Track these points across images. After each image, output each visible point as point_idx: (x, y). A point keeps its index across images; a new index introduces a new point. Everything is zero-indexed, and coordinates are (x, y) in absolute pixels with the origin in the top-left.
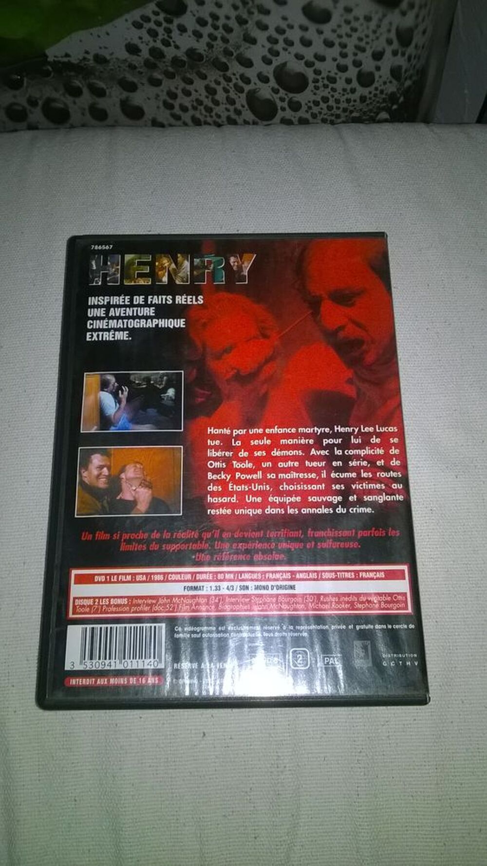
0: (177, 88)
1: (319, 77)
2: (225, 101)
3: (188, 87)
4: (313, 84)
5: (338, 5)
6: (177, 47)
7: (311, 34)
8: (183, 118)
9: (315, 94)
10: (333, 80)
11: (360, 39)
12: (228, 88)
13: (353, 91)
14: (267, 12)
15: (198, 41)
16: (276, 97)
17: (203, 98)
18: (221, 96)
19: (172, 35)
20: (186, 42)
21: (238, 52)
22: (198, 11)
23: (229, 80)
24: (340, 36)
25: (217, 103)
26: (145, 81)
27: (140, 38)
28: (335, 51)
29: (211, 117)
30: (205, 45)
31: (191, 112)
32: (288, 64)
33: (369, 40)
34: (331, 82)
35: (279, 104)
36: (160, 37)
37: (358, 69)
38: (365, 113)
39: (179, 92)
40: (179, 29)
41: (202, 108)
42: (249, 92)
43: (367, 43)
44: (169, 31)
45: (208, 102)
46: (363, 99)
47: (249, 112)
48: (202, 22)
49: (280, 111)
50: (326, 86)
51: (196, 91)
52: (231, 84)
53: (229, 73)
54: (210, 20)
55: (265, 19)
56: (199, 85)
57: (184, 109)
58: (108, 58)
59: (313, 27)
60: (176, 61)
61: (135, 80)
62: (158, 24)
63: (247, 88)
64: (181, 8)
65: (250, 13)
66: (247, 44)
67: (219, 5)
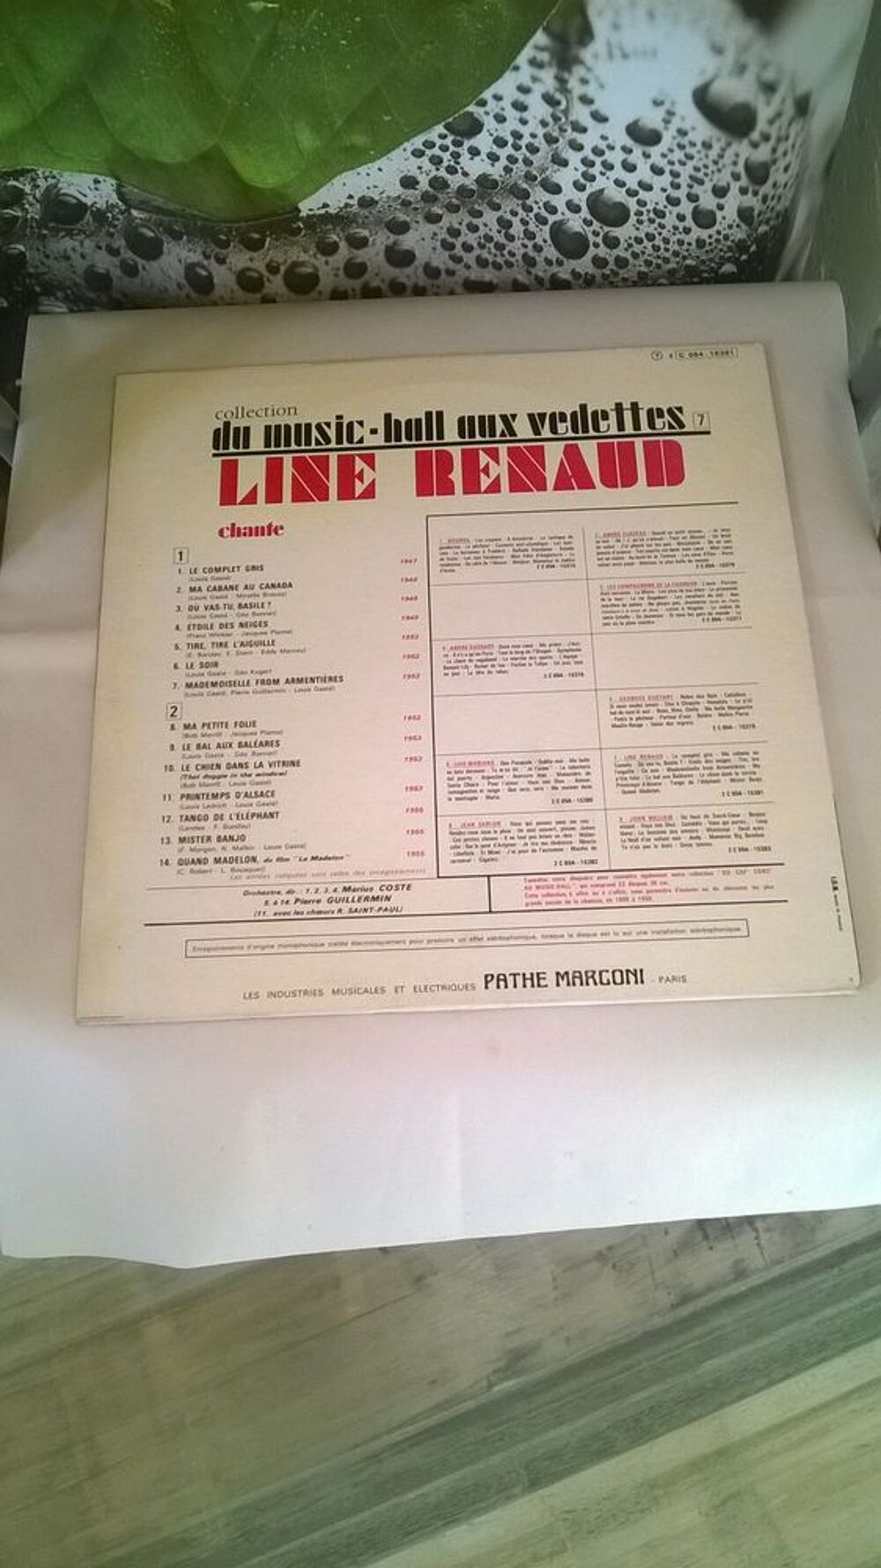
0: (460, 224)
1: (644, 210)
2: (522, 236)
3: (475, 221)
4: (635, 218)
5: (670, 126)
7: (636, 157)
8: (465, 259)
9: (638, 229)
11: (697, 169)
12: (528, 219)
13: (687, 231)
14: (584, 130)
15: (493, 165)
16: (589, 230)
17: (494, 234)
18: (517, 229)
21: (543, 176)
22: (496, 130)
24: (671, 163)
25: (511, 238)
26: (420, 218)
28: (666, 179)
29: (503, 255)
30: (501, 169)
31: (477, 252)
32: (606, 192)
33: (709, 171)
34: (659, 217)
35: (591, 238)
37: (694, 205)
38: (703, 262)
39: (464, 229)
40: (470, 153)
41: (492, 245)
42: (555, 223)
43: (706, 174)
45: (501, 239)
46: (700, 243)
47: (553, 248)
48: (500, 142)
49: (592, 248)
51: (486, 225)
53: (529, 202)
54: (510, 140)
55: (580, 138)
56: (490, 217)
57: (467, 248)
59: (638, 151)
61: (408, 219)
64: (475, 127)
65: (562, 130)
66: (556, 167)
67: (524, 122)
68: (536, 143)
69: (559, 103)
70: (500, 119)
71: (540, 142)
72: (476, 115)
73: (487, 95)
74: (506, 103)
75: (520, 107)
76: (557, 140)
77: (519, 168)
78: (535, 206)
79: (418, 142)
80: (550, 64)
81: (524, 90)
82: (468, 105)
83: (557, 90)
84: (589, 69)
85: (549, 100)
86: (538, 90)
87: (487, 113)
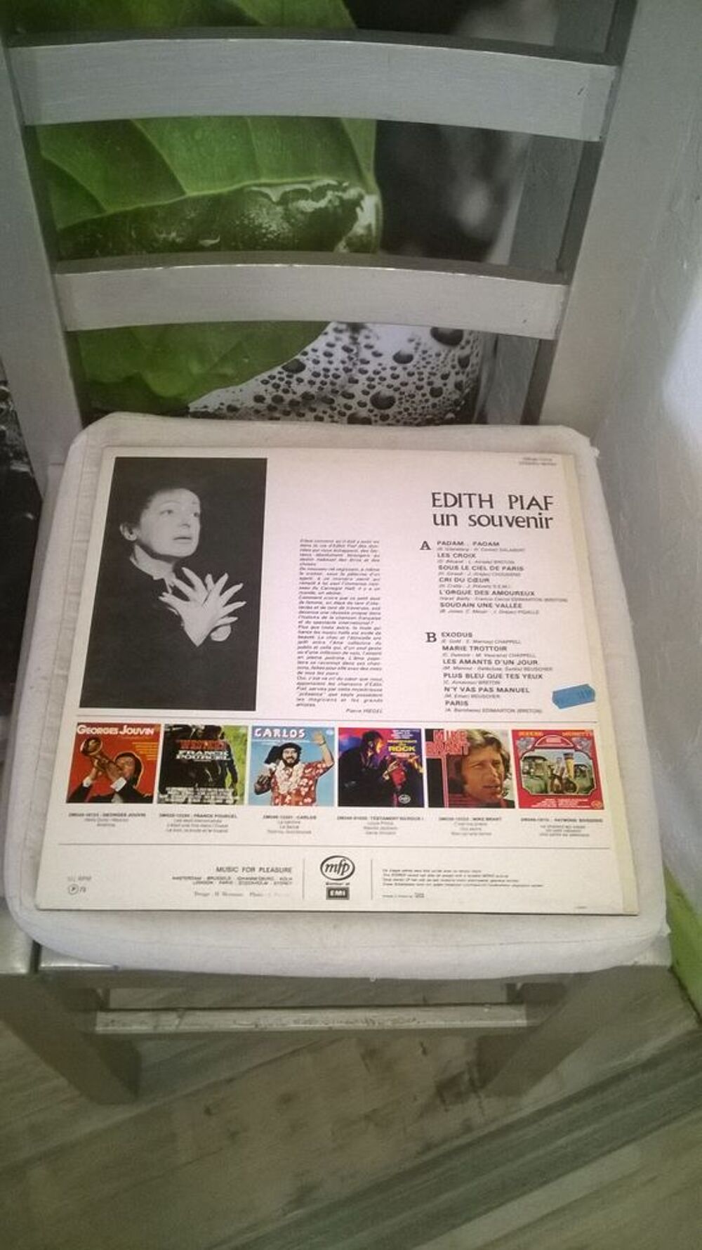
6: (294, 393)
7: (399, 371)
10: (412, 396)
12: (333, 414)
13: (427, 401)
14: (367, 363)
15: (311, 387)
16: (371, 415)
19: (292, 385)
20: (301, 389)
21: (343, 390)
22: (314, 368)
23: (333, 409)
27: (266, 391)
30: (317, 389)
32: (382, 393)
35: (373, 418)
36: (281, 388)
38: (436, 415)
40: (297, 381)
42: (350, 417)
44: (289, 383)
46: (434, 406)
48: (316, 375)
50: (407, 401)
52: (336, 412)
53: (334, 405)
54: (322, 373)
55: (366, 367)
58: (239, 406)
59: (400, 367)
60: (293, 403)
62: (282, 379)
63: (348, 413)
64: (301, 367)
65: (354, 364)
66: (351, 384)
67: (331, 363)
68: (338, 373)
69: (352, 350)
70: (316, 362)
71: (341, 372)
72: (301, 361)
73: (308, 349)
74: (320, 353)
75: (328, 355)
76: (351, 370)
77: (328, 387)
78: (338, 409)
79: (265, 376)
80: (347, 330)
81: (331, 345)
82: (297, 354)
83: (350, 343)
84: (371, 331)
85: (346, 349)
86: (339, 345)
87: (308, 359)
